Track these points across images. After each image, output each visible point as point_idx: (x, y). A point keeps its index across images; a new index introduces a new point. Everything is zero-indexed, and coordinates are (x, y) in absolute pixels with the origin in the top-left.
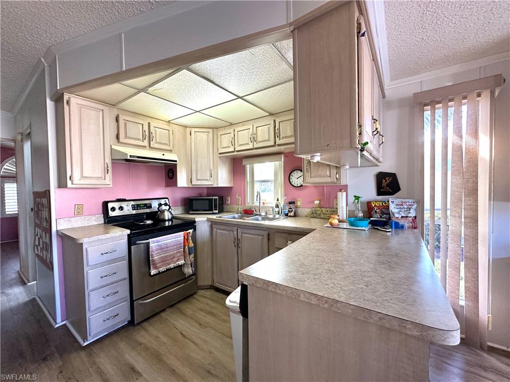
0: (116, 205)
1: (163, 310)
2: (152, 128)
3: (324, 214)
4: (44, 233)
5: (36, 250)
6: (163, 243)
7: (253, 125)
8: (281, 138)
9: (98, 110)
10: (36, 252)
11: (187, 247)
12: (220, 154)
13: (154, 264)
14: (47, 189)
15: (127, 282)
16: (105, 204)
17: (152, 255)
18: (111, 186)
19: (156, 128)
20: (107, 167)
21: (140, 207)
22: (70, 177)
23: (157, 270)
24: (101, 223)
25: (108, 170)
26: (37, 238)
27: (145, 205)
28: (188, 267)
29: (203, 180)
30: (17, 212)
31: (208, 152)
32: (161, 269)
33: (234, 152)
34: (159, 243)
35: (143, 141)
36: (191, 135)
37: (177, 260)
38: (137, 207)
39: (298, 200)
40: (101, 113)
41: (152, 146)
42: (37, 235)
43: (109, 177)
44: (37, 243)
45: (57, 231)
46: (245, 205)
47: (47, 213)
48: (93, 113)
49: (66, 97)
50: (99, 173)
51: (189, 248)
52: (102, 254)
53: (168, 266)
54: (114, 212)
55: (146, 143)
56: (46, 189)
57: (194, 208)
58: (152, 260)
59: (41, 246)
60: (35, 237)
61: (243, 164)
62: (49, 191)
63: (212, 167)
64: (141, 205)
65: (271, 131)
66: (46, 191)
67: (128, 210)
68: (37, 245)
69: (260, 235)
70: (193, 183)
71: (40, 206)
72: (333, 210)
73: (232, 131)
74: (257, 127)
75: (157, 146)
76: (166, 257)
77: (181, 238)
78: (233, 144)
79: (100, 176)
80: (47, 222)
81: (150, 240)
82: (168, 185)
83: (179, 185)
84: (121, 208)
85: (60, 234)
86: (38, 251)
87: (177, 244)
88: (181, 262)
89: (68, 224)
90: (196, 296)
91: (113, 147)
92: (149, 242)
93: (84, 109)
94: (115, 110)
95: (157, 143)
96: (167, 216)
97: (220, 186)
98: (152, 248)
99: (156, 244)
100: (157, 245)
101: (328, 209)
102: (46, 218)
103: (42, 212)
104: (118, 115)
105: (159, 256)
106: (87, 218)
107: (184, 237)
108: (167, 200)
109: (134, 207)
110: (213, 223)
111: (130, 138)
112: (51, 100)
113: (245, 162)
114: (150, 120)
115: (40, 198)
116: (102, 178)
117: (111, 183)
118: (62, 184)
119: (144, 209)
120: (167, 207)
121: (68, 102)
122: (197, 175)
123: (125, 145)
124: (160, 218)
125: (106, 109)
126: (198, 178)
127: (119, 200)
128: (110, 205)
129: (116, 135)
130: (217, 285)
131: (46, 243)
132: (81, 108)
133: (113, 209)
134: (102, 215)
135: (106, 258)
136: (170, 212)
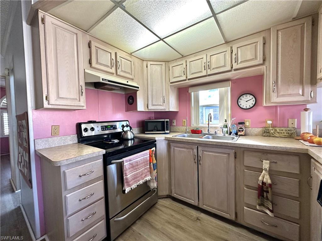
0: (89, 126)
1: (134, 223)
2: (118, 57)
3: (278, 133)
4: (24, 152)
5: (19, 166)
6: (134, 162)
7: (207, 55)
8: (239, 62)
9: (73, 33)
10: (20, 168)
11: (152, 164)
12: (171, 83)
13: (127, 182)
14: (26, 111)
15: (103, 201)
16: (79, 126)
17: (126, 174)
18: (85, 108)
19: (121, 58)
20: (82, 89)
21: (108, 128)
22: (46, 97)
23: (130, 187)
24: (75, 142)
25: (82, 93)
26: (20, 155)
27: (112, 126)
28: (153, 182)
29: (158, 105)
30: (8, 134)
31: (162, 82)
32: (133, 186)
33: (185, 80)
34: (131, 162)
35: (111, 69)
36: (147, 67)
37: (145, 176)
38: (105, 128)
39: (247, 121)
40: (75, 36)
41: (118, 73)
42: (20, 153)
43: (83, 98)
44: (20, 161)
45: (35, 150)
46: (190, 126)
47: (26, 134)
48: (68, 35)
49: (41, 14)
50: (74, 94)
51: (153, 164)
52: (80, 176)
53: (138, 183)
54: (86, 133)
55: (113, 70)
56: (24, 112)
57: (149, 129)
58: (126, 178)
59: (23, 163)
60: (18, 155)
61: (189, 92)
62: (27, 113)
63: (164, 95)
64: (109, 127)
65: (227, 57)
66: (25, 113)
67: (98, 130)
68: (20, 162)
69: (225, 153)
70: (149, 108)
71: (21, 127)
72: (288, 129)
73: (184, 62)
74: (211, 56)
75: (122, 74)
76: (137, 174)
77: (147, 156)
78: (185, 73)
79: (76, 97)
80: (26, 142)
81: (124, 159)
82: (127, 110)
83: (139, 110)
84: (92, 129)
85: (38, 154)
86: (21, 167)
87: (144, 162)
88: (148, 178)
89: (46, 144)
90: (157, 205)
91: (86, 71)
92: (123, 161)
93: (59, 30)
94: (88, 36)
95: (122, 71)
96: (130, 135)
97: (171, 110)
98: (126, 167)
99: (128, 163)
100: (130, 164)
101: (283, 128)
102: (25, 138)
103: (23, 133)
104: (90, 41)
105: (131, 174)
106: (63, 138)
107: (150, 154)
108: (127, 122)
109: (103, 128)
110: (170, 142)
111: (101, 64)
112: (27, 24)
113: (190, 90)
114: (117, 50)
115: (21, 120)
116: (77, 99)
117: (85, 106)
118: (39, 106)
119: (111, 129)
120: (129, 128)
121: (43, 20)
122: (152, 101)
123: (97, 70)
124: (124, 138)
125: (80, 34)
126: (154, 104)
127: (90, 122)
128: (83, 126)
129: (88, 60)
130: (175, 195)
131: (26, 161)
132: (56, 28)
133: (86, 130)
134: (76, 135)
135: (84, 179)
136: (132, 132)
